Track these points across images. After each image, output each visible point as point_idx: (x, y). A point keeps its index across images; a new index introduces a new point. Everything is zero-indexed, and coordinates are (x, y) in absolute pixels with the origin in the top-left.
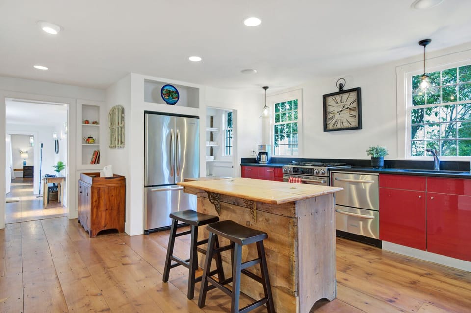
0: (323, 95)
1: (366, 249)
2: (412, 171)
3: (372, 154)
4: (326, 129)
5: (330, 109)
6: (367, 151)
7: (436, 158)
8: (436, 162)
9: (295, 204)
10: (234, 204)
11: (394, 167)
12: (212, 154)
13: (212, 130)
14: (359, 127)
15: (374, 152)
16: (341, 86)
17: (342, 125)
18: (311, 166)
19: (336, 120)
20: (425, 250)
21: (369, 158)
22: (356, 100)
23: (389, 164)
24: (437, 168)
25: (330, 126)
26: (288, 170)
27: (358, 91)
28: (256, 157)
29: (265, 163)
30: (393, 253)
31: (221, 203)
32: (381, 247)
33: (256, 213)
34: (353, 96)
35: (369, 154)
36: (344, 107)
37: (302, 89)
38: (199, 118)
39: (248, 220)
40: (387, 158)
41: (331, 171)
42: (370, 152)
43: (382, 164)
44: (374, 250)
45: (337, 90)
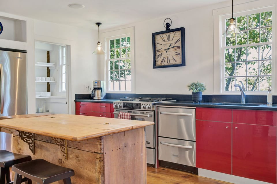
0: (153, 34)
1: (185, 177)
2: (223, 104)
3: (192, 89)
4: (155, 66)
5: (158, 47)
6: (189, 87)
7: (242, 93)
8: (243, 96)
9: (101, 139)
10: (47, 142)
11: (211, 102)
12: (49, 90)
13: (49, 65)
14: (183, 64)
15: (194, 88)
16: (168, 25)
17: (169, 63)
18: (140, 101)
19: (164, 58)
20: (231, 174)
21: (190, 93)
22: (181, 39)
23: (207, 98)
24: (243, 101)
25: (159, 63)
26: (118, 106)
27: (182, 30)
28: (90, 93)
29: (100, 98)
30: (207, 178)
31: (35, 141)
32: (197, 174)
33: (67, 150)
34: (178, 34)
35: (190, 90)
36: (170, 45)
37: (134, 27)
38: (26, 53)
39: (60, 158)
40: (205, 93)
41: (156, 106)
42: (190, 87)
43: (200, 99)
44: (192, 176)
45: (164, 29)
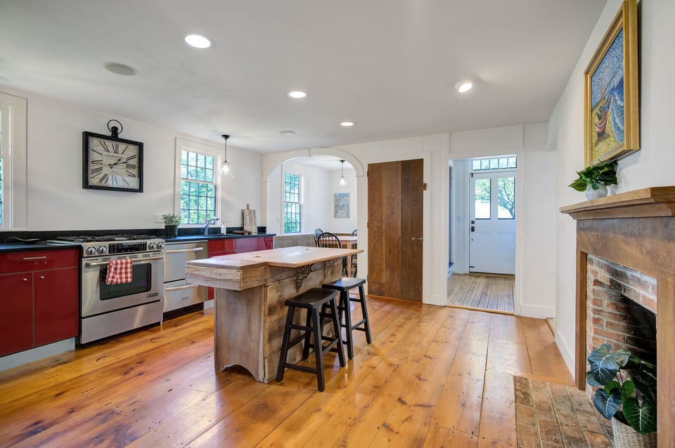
0: (84, 132)
4: (87, 185)
5: (93, 156)
14: (139, 190)
16: (115, 130)
17: (115, 184)
19: (105, 176)
22: (137, 157)
25: (94, 181)
27: (139, 145)
34: (133, 149)
36: (119, 160)
45: (109, 134)
